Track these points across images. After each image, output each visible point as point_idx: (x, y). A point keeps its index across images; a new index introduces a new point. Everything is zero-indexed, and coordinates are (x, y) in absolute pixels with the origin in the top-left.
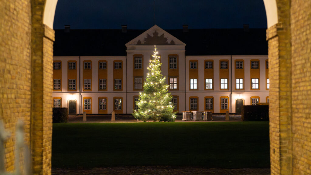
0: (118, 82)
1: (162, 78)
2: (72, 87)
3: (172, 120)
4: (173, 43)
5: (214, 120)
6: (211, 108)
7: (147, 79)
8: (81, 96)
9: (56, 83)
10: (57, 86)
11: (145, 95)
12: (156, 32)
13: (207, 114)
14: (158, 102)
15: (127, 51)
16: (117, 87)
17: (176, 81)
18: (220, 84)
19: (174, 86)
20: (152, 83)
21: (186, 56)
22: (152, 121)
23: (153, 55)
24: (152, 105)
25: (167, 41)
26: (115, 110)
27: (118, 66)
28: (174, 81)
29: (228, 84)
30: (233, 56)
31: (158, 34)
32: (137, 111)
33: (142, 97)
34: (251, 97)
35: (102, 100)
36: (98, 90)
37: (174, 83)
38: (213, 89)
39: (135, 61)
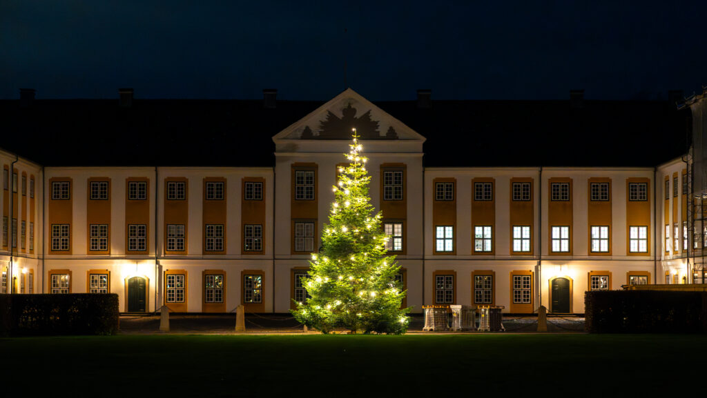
0: (253, 233)
1: (373, 215)
2: (137, 246)
3: (398, 328)
4: (392, 135)
5: (507, 331)
6: (489, 301)
7: (332, 219)
8: (160, 268)
9: (96, 235)
10: (99, 242)
11: (326, 260)
12: (349, 107)
13: (490, 313)
14: (362, 280)
15: (276, 154)
16: (251, 244)
17: (400, 230)
18: (512, 239)
19: (396, 244)
20: (345, 229)
21: (426, 169)
22: (345, 333)
23: (350, 154)
24: (345, 288)
25: (377, 130)
26: (245, 302)
27: (253, 192)
28: (396, 230)
29: (531, 239)
30: (544, 168)
31: (354, 111)
32: (305, 304)
33: (317, 266)
34: (589, 273)
35: (212, 278)
36: (204, 254)
37: (396, 235)
38: (493, 252)
39: (297, 180)
